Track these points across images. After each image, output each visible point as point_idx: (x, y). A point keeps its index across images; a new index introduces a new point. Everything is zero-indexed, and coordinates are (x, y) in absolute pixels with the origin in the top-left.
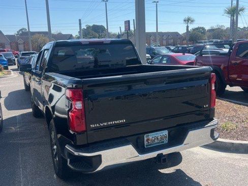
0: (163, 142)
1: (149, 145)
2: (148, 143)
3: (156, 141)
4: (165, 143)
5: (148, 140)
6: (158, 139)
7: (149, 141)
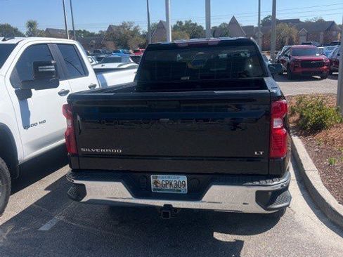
0: (180, 191)
1: (158, 190)
2: (157, 186)
3: (168, 186)
4: (182, 192)
5: (156, 183)
6: (171, 184)
7: (159, 185)
